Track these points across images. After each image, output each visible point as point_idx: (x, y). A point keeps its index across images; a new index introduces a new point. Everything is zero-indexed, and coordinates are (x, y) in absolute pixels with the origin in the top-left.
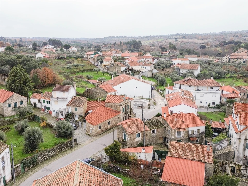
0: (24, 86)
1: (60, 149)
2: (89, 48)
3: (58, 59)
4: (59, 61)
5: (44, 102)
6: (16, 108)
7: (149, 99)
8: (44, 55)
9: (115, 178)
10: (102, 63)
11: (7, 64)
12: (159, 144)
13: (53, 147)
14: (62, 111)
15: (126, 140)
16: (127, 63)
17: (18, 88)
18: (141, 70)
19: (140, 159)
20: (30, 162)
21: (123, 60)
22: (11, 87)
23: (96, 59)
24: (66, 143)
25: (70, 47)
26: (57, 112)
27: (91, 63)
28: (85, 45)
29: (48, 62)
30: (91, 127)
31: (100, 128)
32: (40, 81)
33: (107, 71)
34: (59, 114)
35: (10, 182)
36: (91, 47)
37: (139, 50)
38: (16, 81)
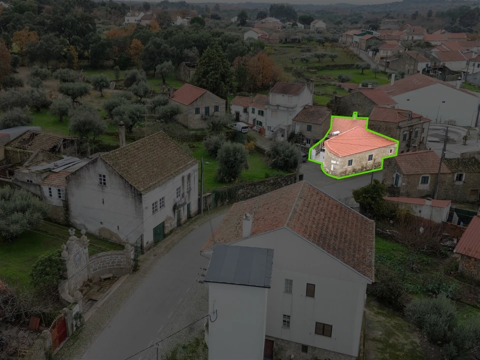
0: (222, 82)
1: (273, 184)
2: (352, 23)
3: (286, 42)
4: (287, 47)
5: (253, 112)
6: (207, 117)
7: (469, 128)
8: (260, 35)
9: (362, 218)
10: (375, 54)
11: (194, 46)
12: (468, 202)
13: (263, 180)
14: (282, 130)
15: (399, 185)
16: (433, 54)
17: (212, 85)
18: (465, 70)
19: (420, 217)
20: (225, 193)
21: (426, 48)
22: (200, 83)
23: (365, 44)
24: (285, 178)
25: (313, 20)
26: (275, 130)
27: (352, 51)
28: (345, 19)
29: (265, 48)
30: (334, 160)
31: (350, 163)
32: (248, 79)
33: (385, 70)
34: (278, 135)
35: (196, 215)
36: (357, 23)
37: (473, 31)
38: (209, 73)
